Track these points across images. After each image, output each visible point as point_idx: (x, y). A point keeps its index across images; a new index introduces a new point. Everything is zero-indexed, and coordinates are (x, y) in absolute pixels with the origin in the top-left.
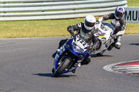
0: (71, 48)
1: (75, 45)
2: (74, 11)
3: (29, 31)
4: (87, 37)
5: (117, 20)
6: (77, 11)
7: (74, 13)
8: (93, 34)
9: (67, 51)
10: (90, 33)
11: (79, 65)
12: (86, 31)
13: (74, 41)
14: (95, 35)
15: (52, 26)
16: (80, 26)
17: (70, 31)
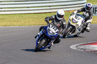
0: (46, 32)
1: (49, 30)
2: (50, 8)
3: (18, 21)
4: (58, 25)
5: (87, 12)
6: (52, 8)
7: (50, 9)
8: (62, 23)
9: (43, 34)
10: (60, 22)
11: (53, 44)
12: (58, 21)
13: (48, 28)
14: (64, 23)
15: (34, 18)
16: (54, 17)
17: (46, 21)
